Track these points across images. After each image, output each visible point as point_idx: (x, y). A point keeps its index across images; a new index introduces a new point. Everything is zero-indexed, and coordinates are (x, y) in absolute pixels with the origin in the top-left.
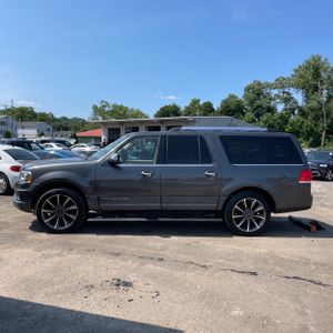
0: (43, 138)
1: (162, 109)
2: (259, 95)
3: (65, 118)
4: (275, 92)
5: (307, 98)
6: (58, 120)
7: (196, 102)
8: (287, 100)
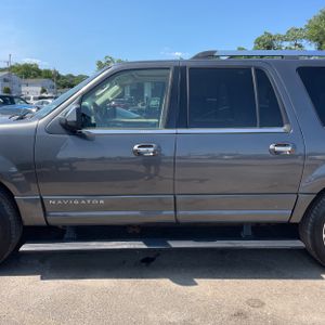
0: (44, 95)
3: (71, 76)
6: (64, 78)
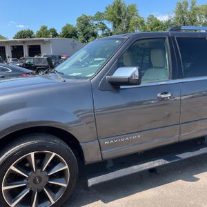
1: (18, 33)
2: (86, 24)
4: (96, 22)
5: (115, 27)
7: (44, 28)
8: (104, 28)
